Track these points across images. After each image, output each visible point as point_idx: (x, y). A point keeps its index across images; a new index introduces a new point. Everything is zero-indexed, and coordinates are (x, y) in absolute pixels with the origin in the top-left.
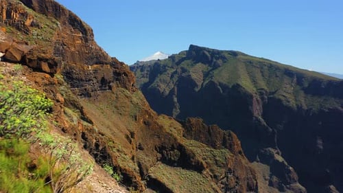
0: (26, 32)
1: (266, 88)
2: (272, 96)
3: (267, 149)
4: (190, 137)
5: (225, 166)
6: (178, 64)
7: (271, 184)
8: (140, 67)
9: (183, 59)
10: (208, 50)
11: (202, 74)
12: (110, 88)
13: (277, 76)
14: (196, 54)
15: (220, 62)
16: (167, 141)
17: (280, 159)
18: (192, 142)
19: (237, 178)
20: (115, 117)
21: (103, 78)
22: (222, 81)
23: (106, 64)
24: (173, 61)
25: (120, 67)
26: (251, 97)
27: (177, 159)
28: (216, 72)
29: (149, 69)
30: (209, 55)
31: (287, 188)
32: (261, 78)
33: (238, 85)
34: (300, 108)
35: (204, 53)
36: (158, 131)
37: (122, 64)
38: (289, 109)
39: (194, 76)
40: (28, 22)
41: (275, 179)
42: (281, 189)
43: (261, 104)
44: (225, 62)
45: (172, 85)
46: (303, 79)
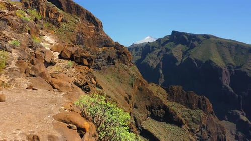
0: (59, 26)
1: (233, 63)
2: (238, 69)
3: (234, 111)
4: (172, 100)
5: (200, 123)
6: (163, 45)
7: (237, 138)
8: (134, 48)
9: (167, 42)
10: (186, 34)
11: (181, 53)
12: (114, 64)
13: (243, 54)
14: (177, 37)
15: (196, 43)
16: (155, 103)
17: (245, 119)
18: (174, 103)
19: (209, 133)
20: (117, 84)
21: (109, 57)
22: (195, 57)
23: (111, 46)
24: (160, 43)
25: (120, 48)
26: (221, 70)
27: (162, 116)
28: (192, 51)
29: (141, 49)
30: (187, 38)
32: (230, 55)
33: (210, 61)
35: (183, 37)
36: (148, 95)
37: (122, 46)
39: (175, 54)
40: (60, 19)
41: (240, 135)
43: (229, 76)
44: (200, 43)
45: (158, 61)
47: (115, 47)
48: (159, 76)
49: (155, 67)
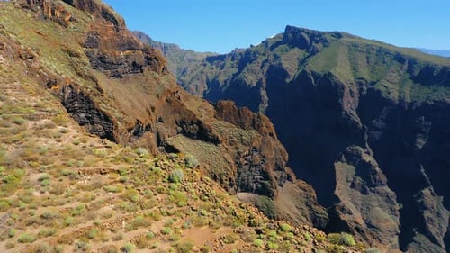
0: (66, 26)
1: (366, 77)
2: (371, 87)
3: (354, 148)
4: (220, 118)
5: (250, 144)
6: (272, 48)
7: (353, 186)
9: (278, 44)
10: (307, 32)
11: (297, 63)
12: (142, 71)
13: (384, 63)
14: (293, 37)
15: (319, 46)
17: (369, 158)
19: (264, 157)
21: (134, 64)
22: (315, 70)
23: (138, 50)
24: (266, 46)
25: (151, 52)
26: (343, 88)
27: (196, 132)
28: (312, 59)
29: (239, 57)
30: (307, 38)
31: (371, 190)
32: (365, 64)
33: (330, 74)
34: (401, 100)
35: (301, 35)
37: (153, 50)
38: (388, 102)
39: (286, 65)
40: (67, 18)
41: (359, 180)
42: (364, 192)
43: (357, 97)
44: (326, 46)
45: (261, 76)
46: (415, 66)
47: (143, 51)
48: (259, 100)
49: (255, 85)
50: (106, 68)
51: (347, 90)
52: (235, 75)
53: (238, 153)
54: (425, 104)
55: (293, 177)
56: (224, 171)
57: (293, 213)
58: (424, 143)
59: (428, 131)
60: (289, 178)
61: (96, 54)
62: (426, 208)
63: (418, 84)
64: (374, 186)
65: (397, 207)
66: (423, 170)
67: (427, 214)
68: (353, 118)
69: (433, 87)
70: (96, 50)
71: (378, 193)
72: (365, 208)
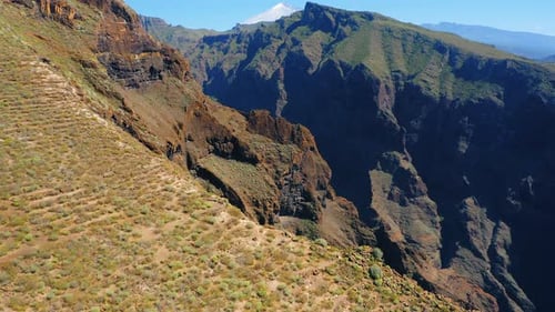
0: (71, 26)
1: (404, 70)
2: (409, 81)
3: (392, 153)
4: (254, 131)
5: (289, 161)
6: (289, 31)
7: (391, 197)
9: (295, 25)
10: (332, 11)
11: (320, 49)
12: (161, 78)
13: (423, 52)
14: (315, 18)
15: (347, 29)
16: (219, 133)
17: (407, 165)
19: (305, 175)
21: (152, 68)
22: (343, 60)
23: (155, 51)
24: (282, 27)
25: (170, 53)
26: (378, 82)
27: (230, 151)
28: (339, 45)
29: (248, 40)
30: (332, 19)
31: (410, 202)
32: (401, 54)
33: (362, 66)
34: (443, 98)
35: (325, 17)
37: (172, 50)
38: (428, 100)
39: (307, 52)
40: (71, 16)
41: (397, 190)
42: (403, 203)
43: (393, 95)
44: (355, 30)
45: (277, 65)
46: (457, 57)
47: (162, 52)
48: (277, 95)
49: (270, 77)
50: (119, 77)
51: (382, 85)
52: (243, 63)
53: (277, 172)
54: (469, 103)
55: (333, 194)
56: (267, 196)
57: (340, 237)
58: (466, 146)
59: (471, 132)
60: (328, 196)
61: (107, 59)
62: (470, 219)
63: (461, 79)
64: (414, 197)
65: (438, 219)
66: (465, 178)
67: (470, 225)
68: (390, 119)
69: (476, 83)
70: (107, 54)
71: (418, 204)
72: (405, 222)
